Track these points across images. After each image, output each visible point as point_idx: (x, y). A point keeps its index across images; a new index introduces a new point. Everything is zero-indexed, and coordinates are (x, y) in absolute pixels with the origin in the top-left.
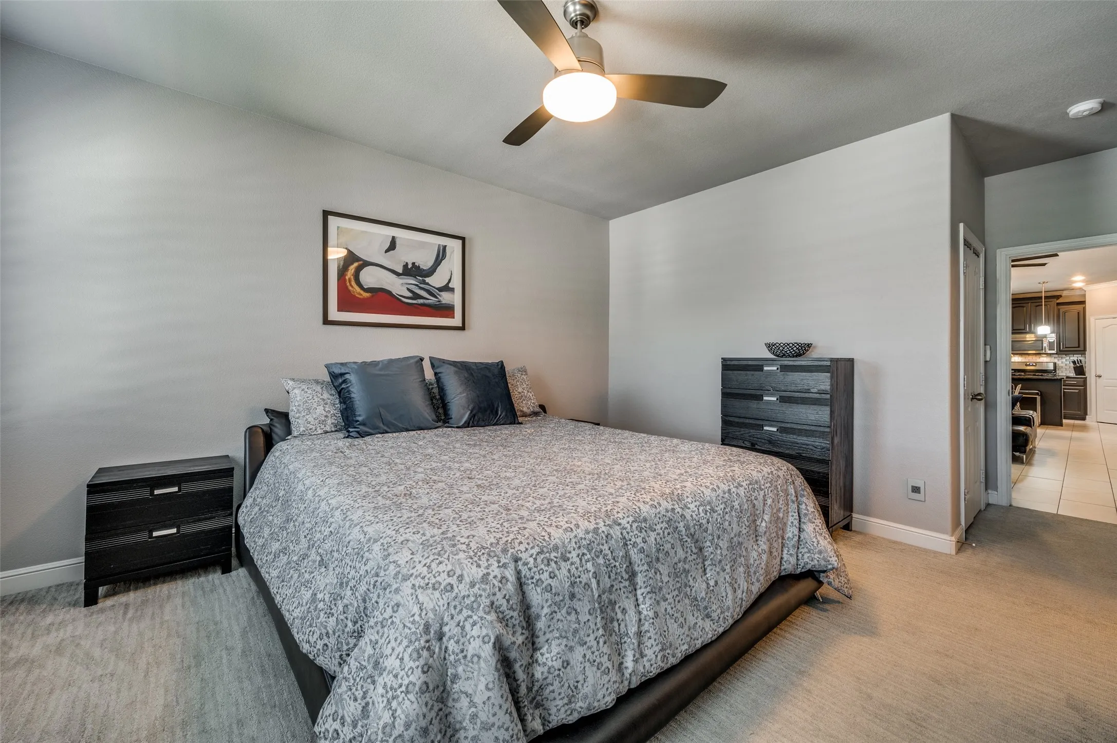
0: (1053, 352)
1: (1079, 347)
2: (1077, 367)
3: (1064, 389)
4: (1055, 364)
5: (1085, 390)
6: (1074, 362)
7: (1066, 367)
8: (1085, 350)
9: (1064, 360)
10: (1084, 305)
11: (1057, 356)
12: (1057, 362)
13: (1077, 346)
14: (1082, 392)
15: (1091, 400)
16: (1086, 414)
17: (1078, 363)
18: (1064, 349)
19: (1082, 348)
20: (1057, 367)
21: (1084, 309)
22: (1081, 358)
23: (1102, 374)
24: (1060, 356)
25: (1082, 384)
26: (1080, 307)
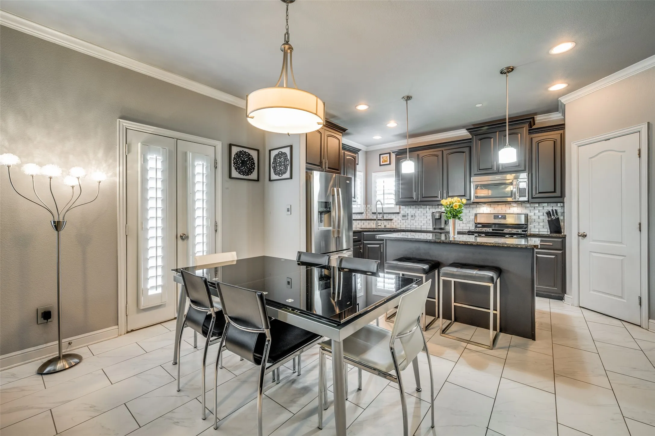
0: (525, 199)
1: (555, 192)
2: (552, 220)
3: (537, 253)
4: (527, 216)
5: (564, 255)
6: (549, 214)
7: (539, 220)
8: (562, 195)
9: (537, 212)
10: (561, 131)
11: (528, 205)
12: (530, 214)
13: (553, 191)
14: (560, 258)
15: (571, 270)
16: (564, 291)
17: (554, 215)
18: (537, 196)
19: (558, 193)
20: (529, 220)
21: (562, 138)
22: (556, 209)
23: (587, 233)
24: (532, 205)
25: (559, 247)
26: (555, 135)
